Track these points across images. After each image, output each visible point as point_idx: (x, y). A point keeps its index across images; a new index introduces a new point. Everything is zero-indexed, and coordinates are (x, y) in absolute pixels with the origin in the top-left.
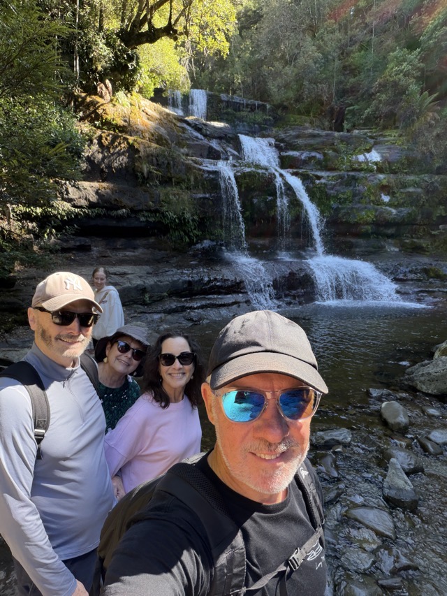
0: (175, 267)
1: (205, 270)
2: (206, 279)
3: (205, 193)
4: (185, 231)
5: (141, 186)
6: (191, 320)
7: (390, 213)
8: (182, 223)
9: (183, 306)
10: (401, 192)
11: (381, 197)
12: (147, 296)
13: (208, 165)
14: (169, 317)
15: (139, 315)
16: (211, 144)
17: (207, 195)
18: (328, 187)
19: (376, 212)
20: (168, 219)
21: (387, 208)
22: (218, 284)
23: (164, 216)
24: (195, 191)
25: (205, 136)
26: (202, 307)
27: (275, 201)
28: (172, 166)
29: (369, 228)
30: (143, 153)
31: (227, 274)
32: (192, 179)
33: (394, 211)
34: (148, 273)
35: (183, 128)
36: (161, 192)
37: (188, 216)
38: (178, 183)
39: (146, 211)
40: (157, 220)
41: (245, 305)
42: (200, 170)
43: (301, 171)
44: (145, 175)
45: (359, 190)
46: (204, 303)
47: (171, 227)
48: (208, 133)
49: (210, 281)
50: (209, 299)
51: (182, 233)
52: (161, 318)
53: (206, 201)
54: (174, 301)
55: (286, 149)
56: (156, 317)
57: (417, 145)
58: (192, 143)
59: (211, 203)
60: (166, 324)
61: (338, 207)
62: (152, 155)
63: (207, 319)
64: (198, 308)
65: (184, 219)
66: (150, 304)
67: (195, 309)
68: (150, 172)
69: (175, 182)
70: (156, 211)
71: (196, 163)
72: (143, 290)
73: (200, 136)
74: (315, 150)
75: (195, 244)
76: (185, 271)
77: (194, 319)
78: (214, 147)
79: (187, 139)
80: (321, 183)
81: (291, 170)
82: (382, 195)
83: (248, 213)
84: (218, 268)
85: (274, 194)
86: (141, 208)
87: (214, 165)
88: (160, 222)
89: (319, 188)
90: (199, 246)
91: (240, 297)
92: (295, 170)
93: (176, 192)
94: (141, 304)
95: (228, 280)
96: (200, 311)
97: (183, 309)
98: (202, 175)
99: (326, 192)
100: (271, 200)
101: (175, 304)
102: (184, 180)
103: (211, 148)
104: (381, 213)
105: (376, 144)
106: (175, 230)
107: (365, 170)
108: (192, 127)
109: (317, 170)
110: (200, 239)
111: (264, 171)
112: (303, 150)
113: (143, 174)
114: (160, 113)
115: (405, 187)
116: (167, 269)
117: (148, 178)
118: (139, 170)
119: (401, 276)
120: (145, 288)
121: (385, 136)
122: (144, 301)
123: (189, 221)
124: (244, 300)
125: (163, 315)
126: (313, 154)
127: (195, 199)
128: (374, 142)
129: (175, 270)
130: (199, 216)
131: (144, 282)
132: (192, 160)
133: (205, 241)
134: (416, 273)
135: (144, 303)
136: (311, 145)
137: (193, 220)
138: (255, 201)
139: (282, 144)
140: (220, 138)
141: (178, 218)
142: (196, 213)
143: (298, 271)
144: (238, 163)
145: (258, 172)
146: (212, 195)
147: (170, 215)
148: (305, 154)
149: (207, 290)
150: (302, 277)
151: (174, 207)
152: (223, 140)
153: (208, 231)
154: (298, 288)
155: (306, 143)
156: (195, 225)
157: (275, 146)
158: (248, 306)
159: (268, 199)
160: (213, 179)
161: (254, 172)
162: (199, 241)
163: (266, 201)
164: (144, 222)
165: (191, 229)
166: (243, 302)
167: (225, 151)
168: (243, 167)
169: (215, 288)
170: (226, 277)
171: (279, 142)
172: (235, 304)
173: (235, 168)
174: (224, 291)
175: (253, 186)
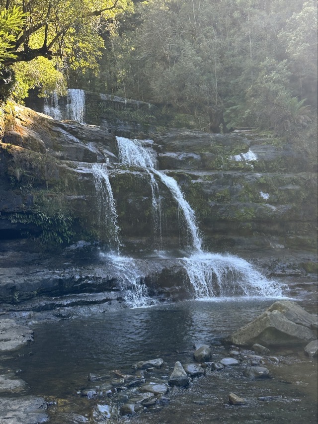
0: (46, 268)
1: (78, 270)
2: (77, 277)
3: (79, 194)
4: (58, 233)
5: (13, 188)
6: (60, 316)
7: (271, 210)
8: (56, 224)
9: (53, 304)
10: (280, 190)
11: (260, 194)
12: (16, 295)
13: (83, 168)
14: (38, 314)
15: (8, 313)
16: (86, 147)
17: (82, 197)
18: (205, 186)
19: (255, 209)
20: (41, 221)
21: (268, 205)
22: (89, 282)
23: (37, 217)
24: (69, 193)
25: (81, 139)
26: (72, 304)
27: (150, 200)
28: (45, 170)
29: (250, 225)
30: (16, 159)
31: (100, 273)
32: (66, 181)
33: (274, 208)
34: (18, 274)
35: (58, 132)
36: (34, 194)
37: (61, 217)
38: (51, 186)
39: (18, 213)
40: (29, 222)
41: (117, 302)
42: (74, 173)
43: (177, 172)
44: (18, 178)
45: (236, 189)
46: (74, 300)
47: (44, 228)
48: (84, 136)
49: (81, 280)
50: (79, 297)
51: (56, 234)
52: (30, 315)
53: (80, 202)
54: (44, 299)
55: (163, 151)
56: (24, 314)
57: (292, 145)
58: (67, 146)
59: (85, 203)
60: (35, 319)
61: (216, 205)
62: (25, 160)
63: (77, 315)
64: (68, 305)
65: (58, 220)
66: (19, 303)
67: (65, 306)
68: (22, 176)
69: (49, 185)
70: (29, 213)
71: (71, 167)
72: (12, 289)
73: (75, 139)
74: (193, 151)
75: (69, 245)
76: (56, 271)
77: (63, 315)
78: (91, 149)
79: (62, 142)
80: (197, 183)
81: (167, 171)
82: (261, 193)
83: (123, 213)
84: (91, 267)
85: (149, 195)
86: (12, 210)
87: (89, 168)
88: (32, 224)
89: (195, 188)
90: (73, 247)
91: (112, 295)
92: (171, 171)
93: (50, 194)
94: (10, 303)
95: (100, 278)
96: (70, 308)
97: (53, 307)
98: (76, 178)
99: (203, 191)
100: (146, 200)
101: (45, 302)
102: (58, 183)
103: (87, 151)
104: (260, 210)
105: (252, 144)
106: (48, 231)
107: (243, 169)
108: (68, 131)
109: (195, 170)
110: (75, 240)
111: (138, 173)
112: (180, 151)
113: (15, 178)
114: (35, 119)
115: (284, 185)
116: (38, 270)
117: (21, 181)
118: (12, 174)
119: (279, 272)
120: (15, 287)
121: (261, 137)
122: (13, 300)
123: (62, 222)
124: (116, 297)
125: (32, 313)
126: (191, 155)
127: (69, 201)
128: (251, 142)
129: (46, 271)
130: (73, 216)
131: (14, 281)
132: (67, 164)
133: (80, 242)
134: (294, 269)
135: (13, 302)
136: (188, 147)
137: (67, 221)
138: (130, 201)
139: (160, 146)
140: (96, 141)
141: (51, 219)
142: (70, 214)
143: (172, 268)
144: (114, 165)
145: (132, 174)
146: (87, 196)
147: (43, 216)
148: (182, 155)
149: (79, 289)
150: (176, 274)
151: (48, 209)
152: (99, 143)
153: (82, 232)
154: (173, 285)
155: (183, 144)
156: (68, 226)
157: (153, 148)
158: (120, 302)
159: (142, 199)
160: (87, 181)
161: (128, 174)
162: (74, 242)
163: (141, 201)
164: (15, 223)
165: (65, 230)
166: (115, 299)
167: (102, 153)
168: (118, 170)
169: (86, 286)
170: (99, 275)
171: (157, 143)
172: (106, 302)
173: (110, 171)
174: (95, 289)
175: (127, 188)
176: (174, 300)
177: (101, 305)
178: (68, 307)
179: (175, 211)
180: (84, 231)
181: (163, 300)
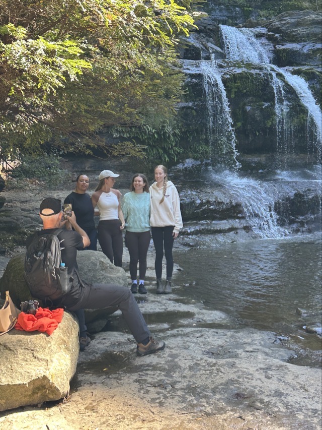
3: (187, 101)
4: (164, 149)
8: (162, 138)
17: (190, 104)
20: (145, 134)
22: (211, 207)
23: (141, 130)
27: (273, 105)
37: (169, 129)
40: (132, 136)
41: (243, 232)
43: (304, 68)
46: (197, 228)
50: (202, 225)
51: (161, 151)
53: (189, 111)
55: (283, 41)
59: (194, 113)
64: (192, 233)
65: (165, 133)
67: (189, 234)
70: (132, 125)
75: (175, 164)
78: (193, 43)
81: (291, 68)
83: (239, 124)
85: (271, 99)
90: (180, 166)
92: (296, 68)
100: (267, 107)
110: (182, 158)
111: (258, 71)
112: (305, 41)
123: (169, 136)
126: (319, 45)
130: (181, 129)
133: (187, 160)
136: (315, 35)
137: (175, 135)
138: (248, 108)
139: (277, 35)
141: (157, 133)
142: (178, 126)
143: (306, 192)
144: (226, 62)
145: (251, 73)
146: (196, 103)
147: (148, 129)
148: (308, 46)
149: (200, 215)
150: (311, 199)
151: (153, 120)
152: (201, 34)
153: (191, 148)
154: (307, 213)
155: (308, 32)
156: (176, 141)
157: (267, 38)
158: (247, 232)
159: (263, 105)
160: (196, 84)
161: (246, 73)
162: (181, 161)
163: (262, 108)
164: (117, 138)
165: (172, 145)
166: (241, 229)
167: (206, 47)
168: (232, 68)
169: (208, 213)
170: (220, 199)
171: (272, 32)
172: (231, 231)
173: (222, 69)
174: (218, 216)
175: (245, 91)
176: (310, 231)
177: (227, 234)
178: (192, 235)
179: (304, 120)
180: (192, 147)
181: (297, 231)
